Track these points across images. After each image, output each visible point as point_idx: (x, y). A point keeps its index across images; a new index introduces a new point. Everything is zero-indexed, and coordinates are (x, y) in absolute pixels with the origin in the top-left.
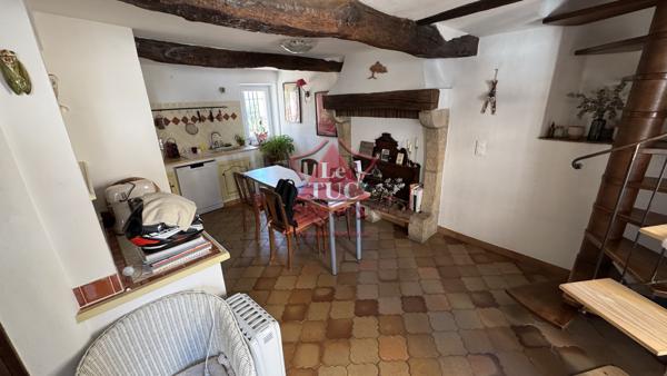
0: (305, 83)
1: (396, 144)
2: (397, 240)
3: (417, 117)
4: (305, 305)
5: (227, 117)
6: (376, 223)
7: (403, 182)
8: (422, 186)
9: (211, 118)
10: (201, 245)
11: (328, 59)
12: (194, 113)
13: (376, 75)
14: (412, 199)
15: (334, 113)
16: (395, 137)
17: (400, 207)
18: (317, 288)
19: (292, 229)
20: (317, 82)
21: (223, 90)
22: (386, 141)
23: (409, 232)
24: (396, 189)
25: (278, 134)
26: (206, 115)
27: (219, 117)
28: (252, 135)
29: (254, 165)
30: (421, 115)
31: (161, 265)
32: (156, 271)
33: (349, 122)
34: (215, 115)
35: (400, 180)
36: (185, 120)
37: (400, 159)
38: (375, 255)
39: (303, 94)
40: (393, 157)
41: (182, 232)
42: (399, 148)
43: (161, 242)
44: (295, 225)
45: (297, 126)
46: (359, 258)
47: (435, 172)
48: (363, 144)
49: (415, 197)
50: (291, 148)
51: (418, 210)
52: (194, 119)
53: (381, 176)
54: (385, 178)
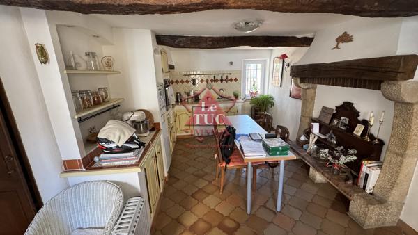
0: (287, 57)
1: (357, 114)
2: (331, 211)
3: (379, 89)
4: (211, 225)
5: (231, 80)
6: (318, 185)
7: (356, 155)
8: (380, 167)
9: (222, 80)
10: (131, 157)
11: (299, 36)
12: (212, 77)
13: (341, 45)
14: (362, 175)
15: (299, 80)
16: (357, 106)
17: (347, 179)
18: (228, 217)
19: (224, 164)
20: (296, 55)
21: (231, 63)
22: (347, 109)
23: (350, 209)
24: (343, 159)
25: (266, 94)
26: (219, 78)
27: (226, 80)
28: (247, 93)
29: (240, 112)
30: (384, 86)
31: (106, 162)
32: (104, 164)
33: (315, 89)
34: (224, 78)
35: (352, 151)
36: (207, 81)
37: (359, 130)
38: (297, 215)
39: (285, 65)
40: (352, 127)
41: (118, 147)
42: (360, 118)
43: (107, 149)
44: (228, 163)
45: (278, 89)
46: (279, 209)
47: (402, 155)
48: (324, 109)
49: (367, 175)
50: (272, 104)
51: (368, 191)
52: (212, 81)
53: (335, 142)
54: (338, 145)
